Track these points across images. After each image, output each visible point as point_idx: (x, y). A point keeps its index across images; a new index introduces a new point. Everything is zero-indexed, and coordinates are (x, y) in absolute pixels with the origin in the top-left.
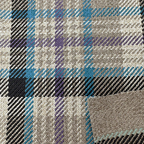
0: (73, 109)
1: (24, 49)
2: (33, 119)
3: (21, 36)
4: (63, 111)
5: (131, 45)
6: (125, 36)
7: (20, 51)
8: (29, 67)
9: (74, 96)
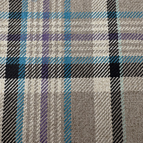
0: (55, 87)
1: (18, 42)
2: (24, 95)
3: (16, 32)
4: (47, 89)
5: (99, 40)
6: (95, 34)
7: (15, 44)
8: (22, 56)
9: (56, 78)
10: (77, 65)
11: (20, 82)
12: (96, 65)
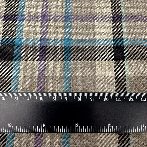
0: (53, 71)
1: (15, 23)
2: (19, 79)
3: (13, 13)
4: (45, 73)
7: (12, 24)
8: (18, 37)
9: (55, 60)
10: (78, 47)
11: (15, 64)
12: (99, 48)
